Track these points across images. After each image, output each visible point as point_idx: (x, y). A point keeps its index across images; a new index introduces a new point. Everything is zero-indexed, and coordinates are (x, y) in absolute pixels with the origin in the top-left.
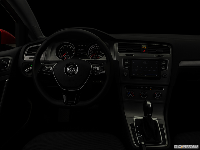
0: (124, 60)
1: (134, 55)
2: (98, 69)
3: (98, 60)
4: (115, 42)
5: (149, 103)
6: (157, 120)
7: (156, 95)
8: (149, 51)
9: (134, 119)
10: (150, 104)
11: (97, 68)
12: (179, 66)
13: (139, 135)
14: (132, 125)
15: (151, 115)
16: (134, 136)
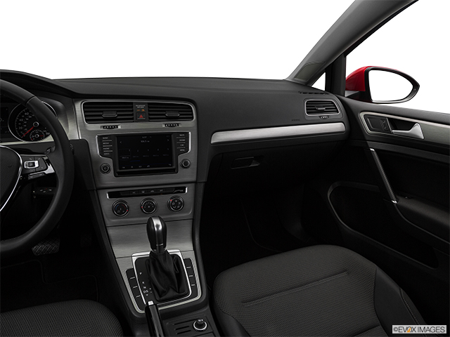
0: (100, 138)
1: (119, 127)
2: (37, 165)
3: (39, 142)
4: (77, 101)
5: (157, 222)
6: (179, 254)
7: (174, 204)
8: (151, 117)
9: (134, 259)
10: (159, 223)
11: (34, 163)
12: (212, 142)
13: (145, 290)
14: (130, 272)
15: (165, 246)
16: (136, 292)
